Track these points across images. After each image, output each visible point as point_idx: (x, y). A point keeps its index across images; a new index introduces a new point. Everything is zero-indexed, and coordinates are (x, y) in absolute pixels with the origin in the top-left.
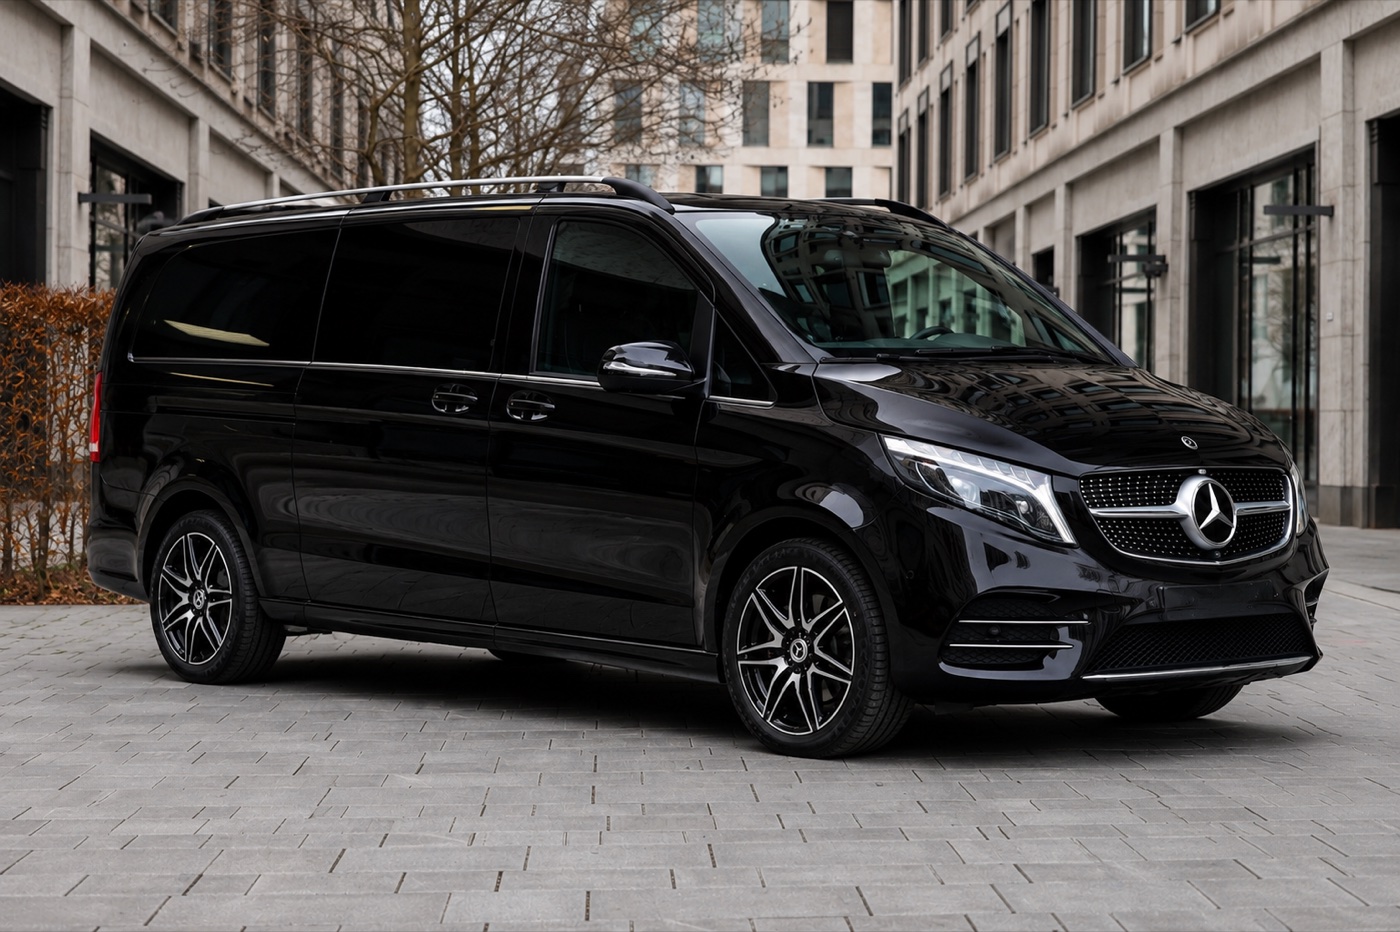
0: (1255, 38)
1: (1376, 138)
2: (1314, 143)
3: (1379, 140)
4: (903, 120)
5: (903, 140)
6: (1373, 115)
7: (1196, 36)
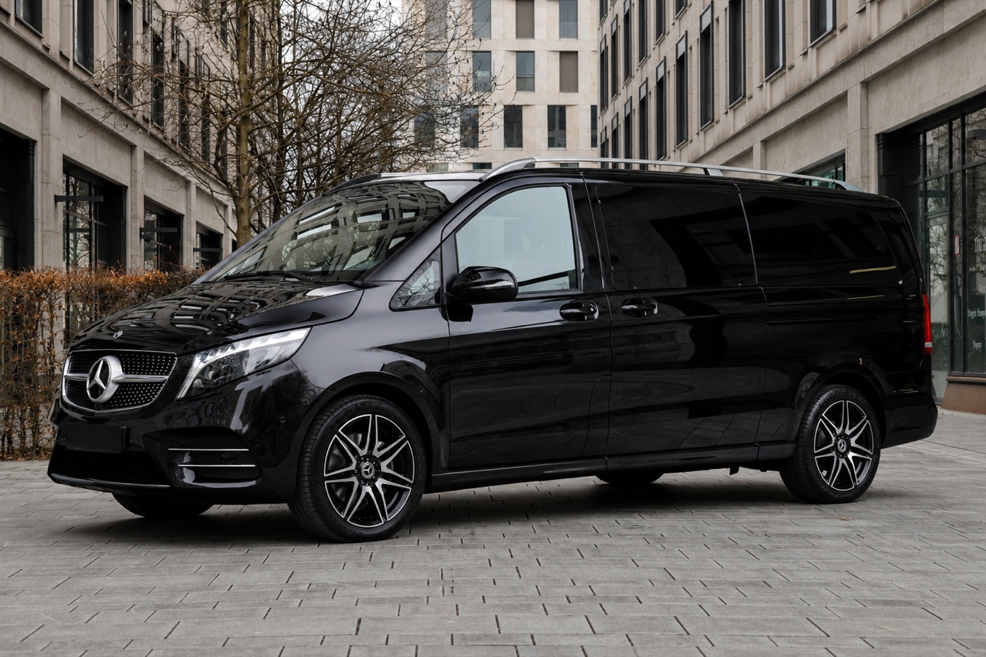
0: (807, 83)
1: (881, 146)
2: (844, 150)
3: (883, 148)
4: (604, 134)
5: (603, 146)
6: (878, 132)
7: (771, 83)
